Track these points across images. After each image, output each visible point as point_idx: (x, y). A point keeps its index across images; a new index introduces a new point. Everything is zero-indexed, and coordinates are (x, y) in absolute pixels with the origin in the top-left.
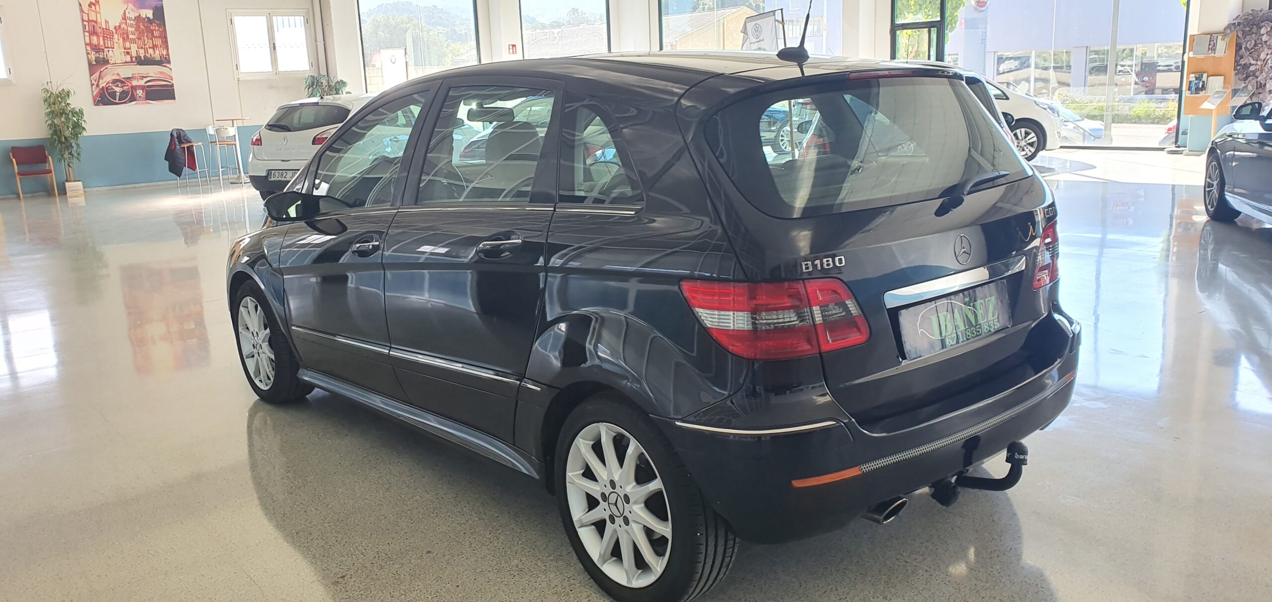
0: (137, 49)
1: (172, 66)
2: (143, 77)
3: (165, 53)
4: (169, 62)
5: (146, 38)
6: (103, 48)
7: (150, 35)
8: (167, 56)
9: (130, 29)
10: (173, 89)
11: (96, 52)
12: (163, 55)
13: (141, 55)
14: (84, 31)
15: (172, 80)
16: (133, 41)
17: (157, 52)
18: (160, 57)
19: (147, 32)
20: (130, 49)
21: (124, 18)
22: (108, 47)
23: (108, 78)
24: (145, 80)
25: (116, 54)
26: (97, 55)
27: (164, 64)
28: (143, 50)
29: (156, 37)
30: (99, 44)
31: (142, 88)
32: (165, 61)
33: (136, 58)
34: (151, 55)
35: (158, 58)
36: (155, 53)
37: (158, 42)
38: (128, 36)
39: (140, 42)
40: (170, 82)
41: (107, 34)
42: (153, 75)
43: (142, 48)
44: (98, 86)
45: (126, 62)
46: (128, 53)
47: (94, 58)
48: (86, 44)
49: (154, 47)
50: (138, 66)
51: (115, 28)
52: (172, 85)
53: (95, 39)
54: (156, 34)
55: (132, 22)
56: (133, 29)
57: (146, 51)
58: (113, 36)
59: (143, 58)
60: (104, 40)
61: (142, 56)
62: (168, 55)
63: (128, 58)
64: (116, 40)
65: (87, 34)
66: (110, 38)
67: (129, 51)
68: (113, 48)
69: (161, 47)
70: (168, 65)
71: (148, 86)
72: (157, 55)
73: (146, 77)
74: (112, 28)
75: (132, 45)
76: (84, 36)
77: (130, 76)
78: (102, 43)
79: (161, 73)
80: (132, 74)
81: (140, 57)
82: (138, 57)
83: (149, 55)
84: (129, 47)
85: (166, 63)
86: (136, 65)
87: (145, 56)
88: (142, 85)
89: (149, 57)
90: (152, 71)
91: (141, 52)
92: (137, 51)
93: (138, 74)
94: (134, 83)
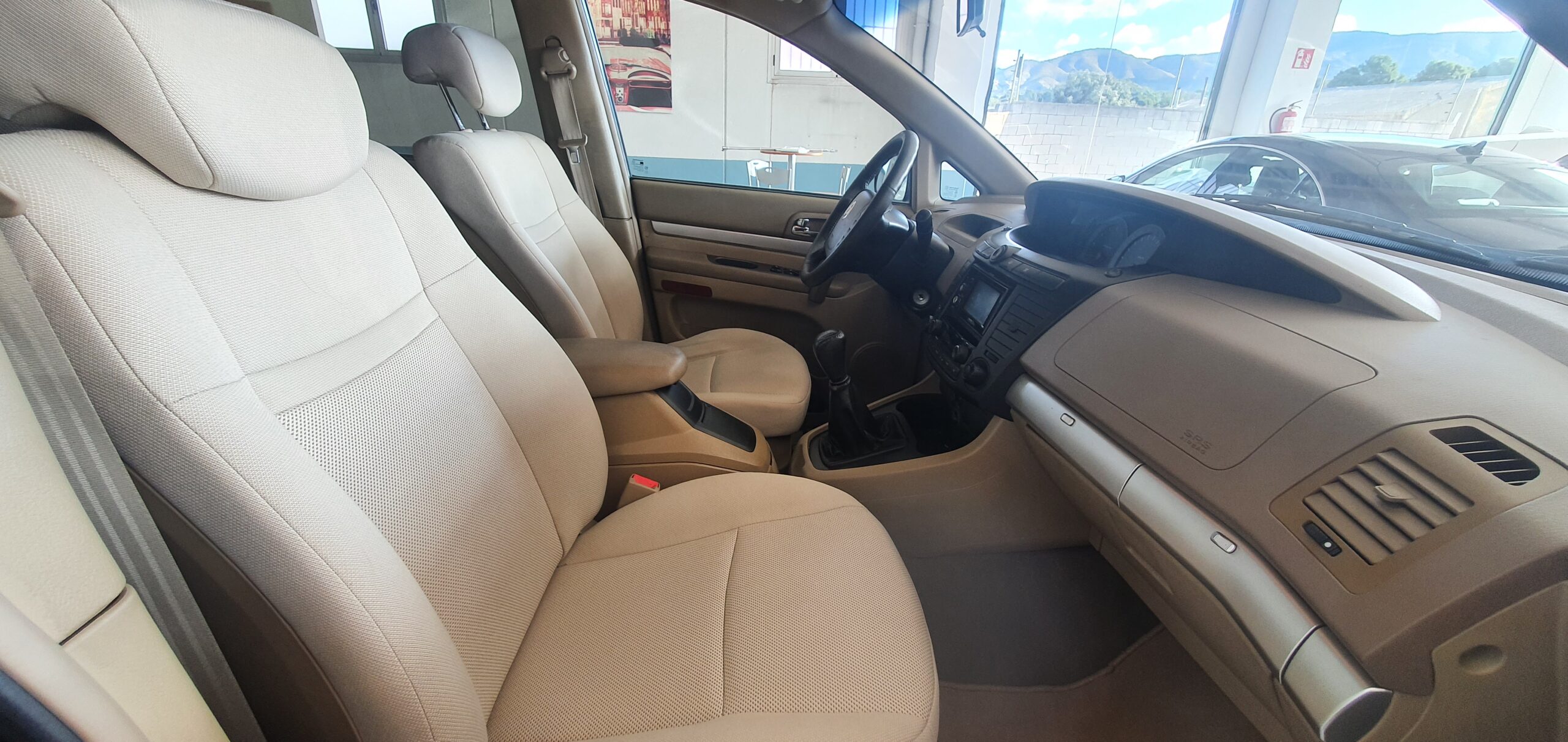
0: (621, 17)
1: (670, 50)
2: (627, 66)
3: (662, 26)
4: (668, 43)
8: (666, 33)
10: (671, 90)
12: (659, 29)
13: (626, 28)
15: (670, 74)
16: (617, 3)
17: (651, 24)
18: (656, 34)
20: (611, 16)
24: (630, 71)
27: (660, 47)
28: (630, 19)
31: (624, 84)
32: (662, 41)
33: (619, 32)
34: (641, 29)
35: (651, 35)
36: (647, 25)
37: (655, 6)
40: (666, 78)
42: (641, 63)
43: (629, 16)
46: (607, 23)
49: (648, 15)
50: (622, 47)
52: (669, 84)
57: (635, 22)
59: (628, 33)
61: (628, 28)
62: (668, 30)
63: (607, 32)
67: (610, 19)
69: (658, 15)
70: (665, 48)
71: (634, 82)
72: (651, 27)
73: (631, 66)
75: (614, 9)
77: (609, 62)
79: (655, 61)
80: (613, 60)
81: (625, 30)
82: (621, 32)
83: (639, 28)
84: (610, 13)
85: (663, 44)
86: (616, 44)
87: (632, 30)
88: (624, 80)
89: (639, 31)
90: (643, 56)
91: (628, 22)
92: (621, 20)
93: (620, 60)
94: (614, 75)
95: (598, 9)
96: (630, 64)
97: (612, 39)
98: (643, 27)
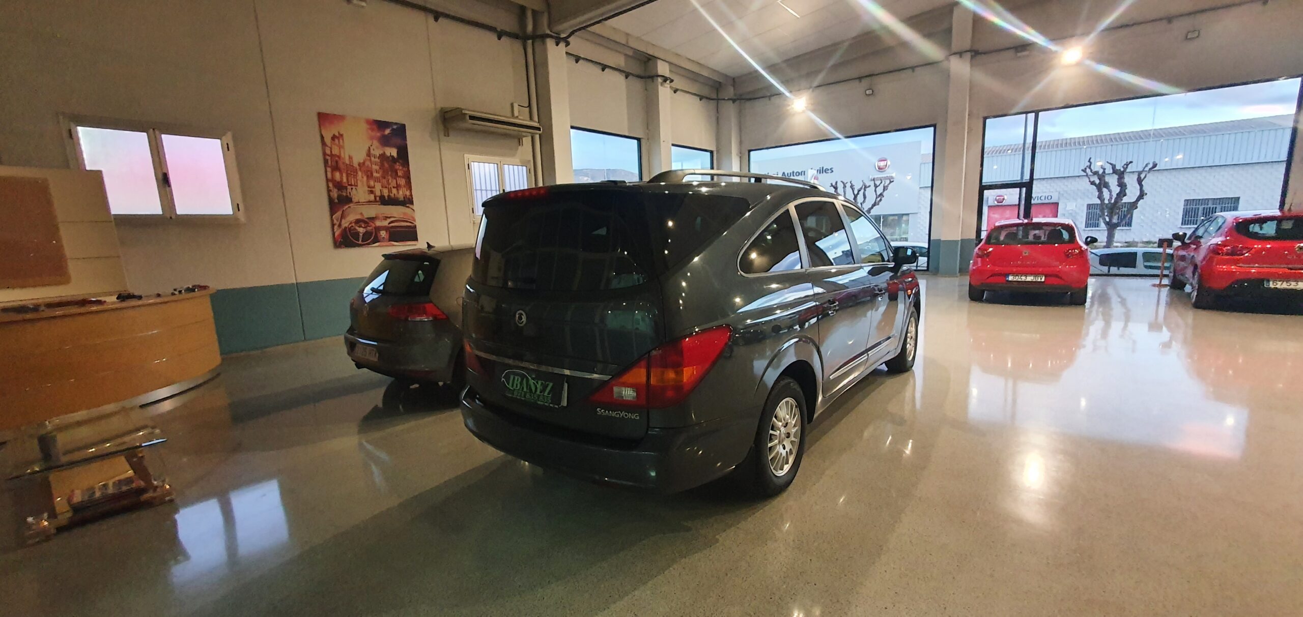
0: (381, 188)
1: (416, 205)
2: (386, 218)
3: (408, 192)
4: (412, 203)
6: (347, 185)
7: (394, 174)
8: (410, 197)
9: (375, 167)
10: (416, 230)
11: (338, 190)
12: (406, 194)
13: (385, 194)
14: (326, 166)
15: (415, 221)
16: (377, 180)
17: (400, 192)
18: (404, 198)
19: (391, 171)
20: (374, 187)
21: (369, 154)
22: (351, 185)
23: (351, 218)
24: (389, 221)
25: (360, 193)
26: (340, 193)
27: (407, 205)
28: (387, 190)
29: (399, 176)
30: (341, 181)
31: (386, 228)
33: (380, 197)
35: (402, 198)
36: (398, 193)
37: (401, 181)
38: (372, 174)
39: (384, 181)
40: (412, 223)
41: (351, 171)
42: (395, 215)
43: (386, 187)
44: (340, 225)
45: (369, 201)
46: (372, 192)
47: (335, 196)
48: (328, 181)
49: (398, 187)
50: (382, 206)
51: (359, 164)
52: (416, 225)
53: (337, 175)
54: (399, 173)
55: (377, 160)
56: (377, 168)
57: (390, 191)
58: (357, 173)
59: (386, 197)
60: (347, 177)
62: (411, 194)
63: (372, 197)
64: (359, 178)
65: (328, 170)
66: (354, 175)
67: (373, 190)
68: (357, 186)
69: (404, 186)
70: (410, 206)
71: (392, 227)
72: (401, 194)
73: (389, 218)
74: (356, 165)
75: (376, 184)
76: (326, 172)
77: (374, 216)
78: (345, 180)
79: (404, 214)
80: (376, 215)
81: (384, 197)
82: (382, 197)
83: (393, 194)
84: (373, 186)
85: (409, 203)
86: (379, 205)
87: (389, 196)
88: (385, 226)
89: (393, 196)
90: (396, 212)
91: (385, 191)
92: (381, 190)
93: (382, 214)
94: (378, 223)
95: (365, 183)
96: (389, 216)
97: (375, 201)
98: (396, 194)
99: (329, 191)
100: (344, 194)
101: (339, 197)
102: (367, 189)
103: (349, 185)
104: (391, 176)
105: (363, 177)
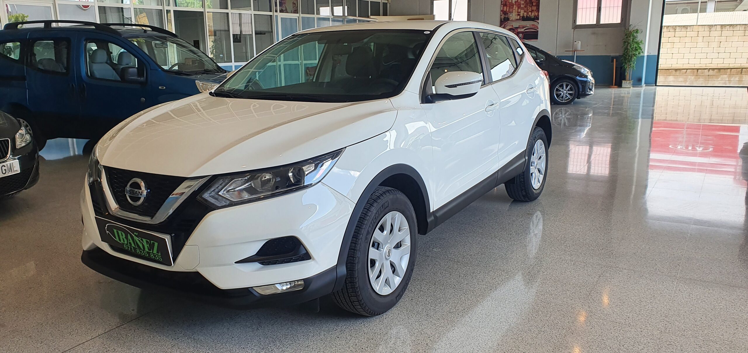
0: (523, 12)
1: (539, 21)
3: (536, 14)
4: (538, 19)
5: (529, 7)
6: (508, 12)
7: (531, 5)
10: (538, 34)
11: (505, 15)
12: (535, 15)
14: (501, 4)
15: (538, 29)
16: (522, 9)
17: (533, 14)
18: (534, 16)
19: (530, 3)
20: (520, 12)
22: (510, 12)
23: (508, 28)
24: (525, 28)
25: (513, 16)
26: (505, 16)
28: (526, 13)
29: (534, 6)
30: (506, 10)
31: (523, 33)
32: (536, 18)
33: (522, 17)
34: (530, 15)
35: (533, 17)
36: (532, 14)
37: (534, 8)
38: (520, 6)
39: (526, 9)
40: (537, 30)
41: (511, 5)
42: (528, 26)
43: (526, 12)
45: (517, 20)
46: (519, 15)
47: (503, 18)
48: (501, 11)
49: (532, 11)
50: (523, 21)
51: (515, 2)
52: (538, 31)
53: (505, 8)
54: (534, 4)
56: (523, 2)
57: (528, 13)
58: (514, 6)
60: (509, 8)
61: (525, 16)
62: (538, 15)
63: (518, 17)
64: (514, 8)
65: (502, 6)
66: (512, 7)
68: (513, 12)
69: (535, 11)
70: (537, 21)
71: (527, 32)
72: (533, 15)
73: (525, 27)
74: (514, 2)
76: (501, 7)
77: (518, 27)
78: (508, 10)
79: (533, 25)
80: (519, 26)
82: (523, 17)
85: (536, 20)
86: (521, 21)
87: (527, 16)
88: (523, 31)
90: (529, 24)
91: (525, 14)
92: (523, 14)
93: (522, 25)
94: (519, 30)
95: (516, 10)
97: (520, 19)
99: (501, 15)
100: (507, 17)
101: (504, 18)
102: (517, 13)
103: (509, 12)
104: (530, 6)
105: (516, 8)
